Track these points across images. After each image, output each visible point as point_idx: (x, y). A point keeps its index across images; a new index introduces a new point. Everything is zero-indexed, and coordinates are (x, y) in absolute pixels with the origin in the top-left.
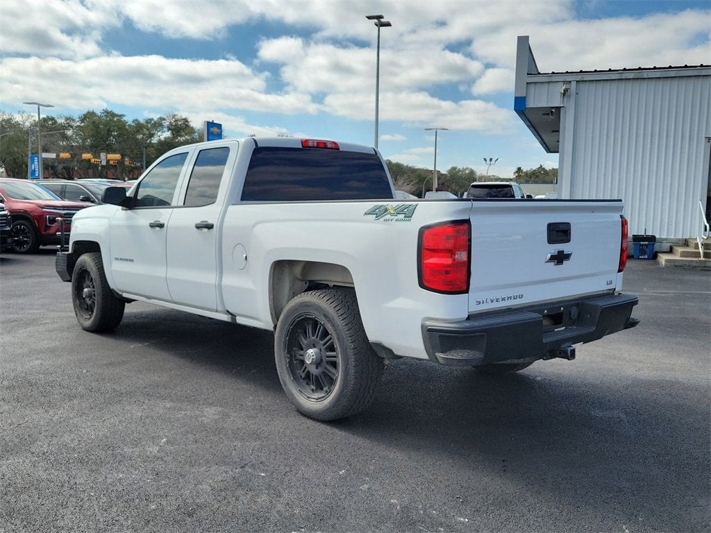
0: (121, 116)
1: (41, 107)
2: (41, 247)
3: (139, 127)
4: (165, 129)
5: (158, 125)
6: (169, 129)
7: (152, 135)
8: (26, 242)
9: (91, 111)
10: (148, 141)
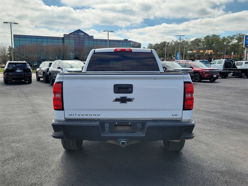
0: (219, 36)
1: (181, 36)
2: (202, 80)
3: (224, 39)
4: (235, 39)
5: (232, 38)
6: (236, 39)
7: (229, 42)
8: (198, 79)
9: (208, 35)
10: (228, 45)
